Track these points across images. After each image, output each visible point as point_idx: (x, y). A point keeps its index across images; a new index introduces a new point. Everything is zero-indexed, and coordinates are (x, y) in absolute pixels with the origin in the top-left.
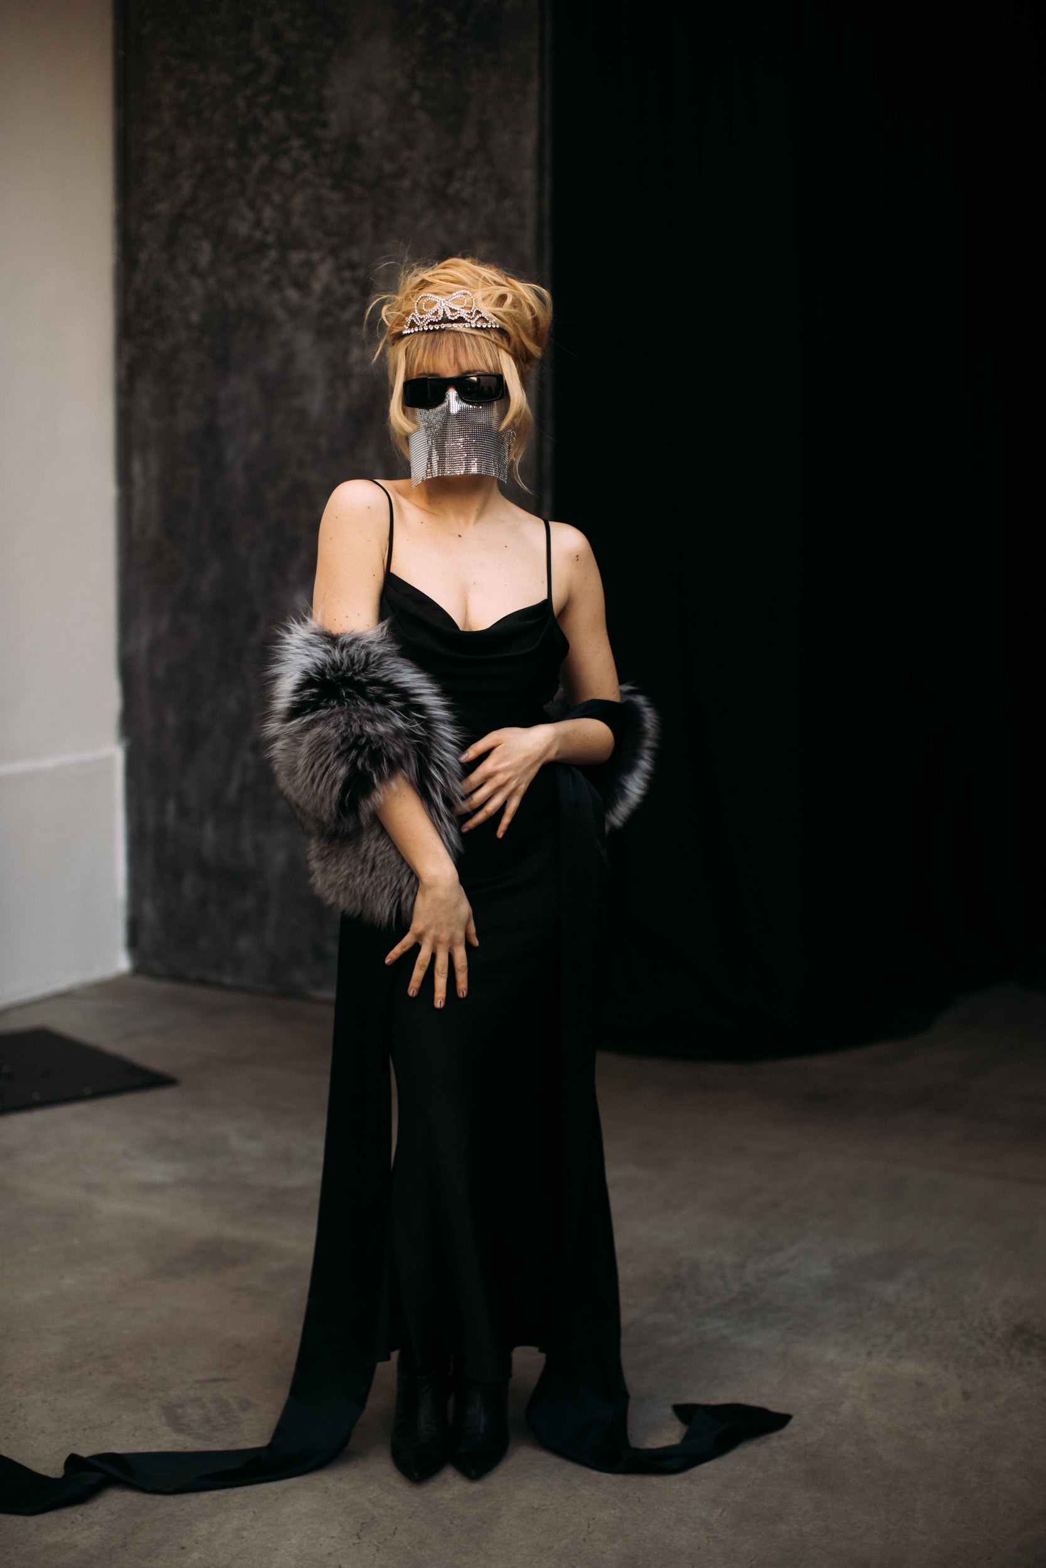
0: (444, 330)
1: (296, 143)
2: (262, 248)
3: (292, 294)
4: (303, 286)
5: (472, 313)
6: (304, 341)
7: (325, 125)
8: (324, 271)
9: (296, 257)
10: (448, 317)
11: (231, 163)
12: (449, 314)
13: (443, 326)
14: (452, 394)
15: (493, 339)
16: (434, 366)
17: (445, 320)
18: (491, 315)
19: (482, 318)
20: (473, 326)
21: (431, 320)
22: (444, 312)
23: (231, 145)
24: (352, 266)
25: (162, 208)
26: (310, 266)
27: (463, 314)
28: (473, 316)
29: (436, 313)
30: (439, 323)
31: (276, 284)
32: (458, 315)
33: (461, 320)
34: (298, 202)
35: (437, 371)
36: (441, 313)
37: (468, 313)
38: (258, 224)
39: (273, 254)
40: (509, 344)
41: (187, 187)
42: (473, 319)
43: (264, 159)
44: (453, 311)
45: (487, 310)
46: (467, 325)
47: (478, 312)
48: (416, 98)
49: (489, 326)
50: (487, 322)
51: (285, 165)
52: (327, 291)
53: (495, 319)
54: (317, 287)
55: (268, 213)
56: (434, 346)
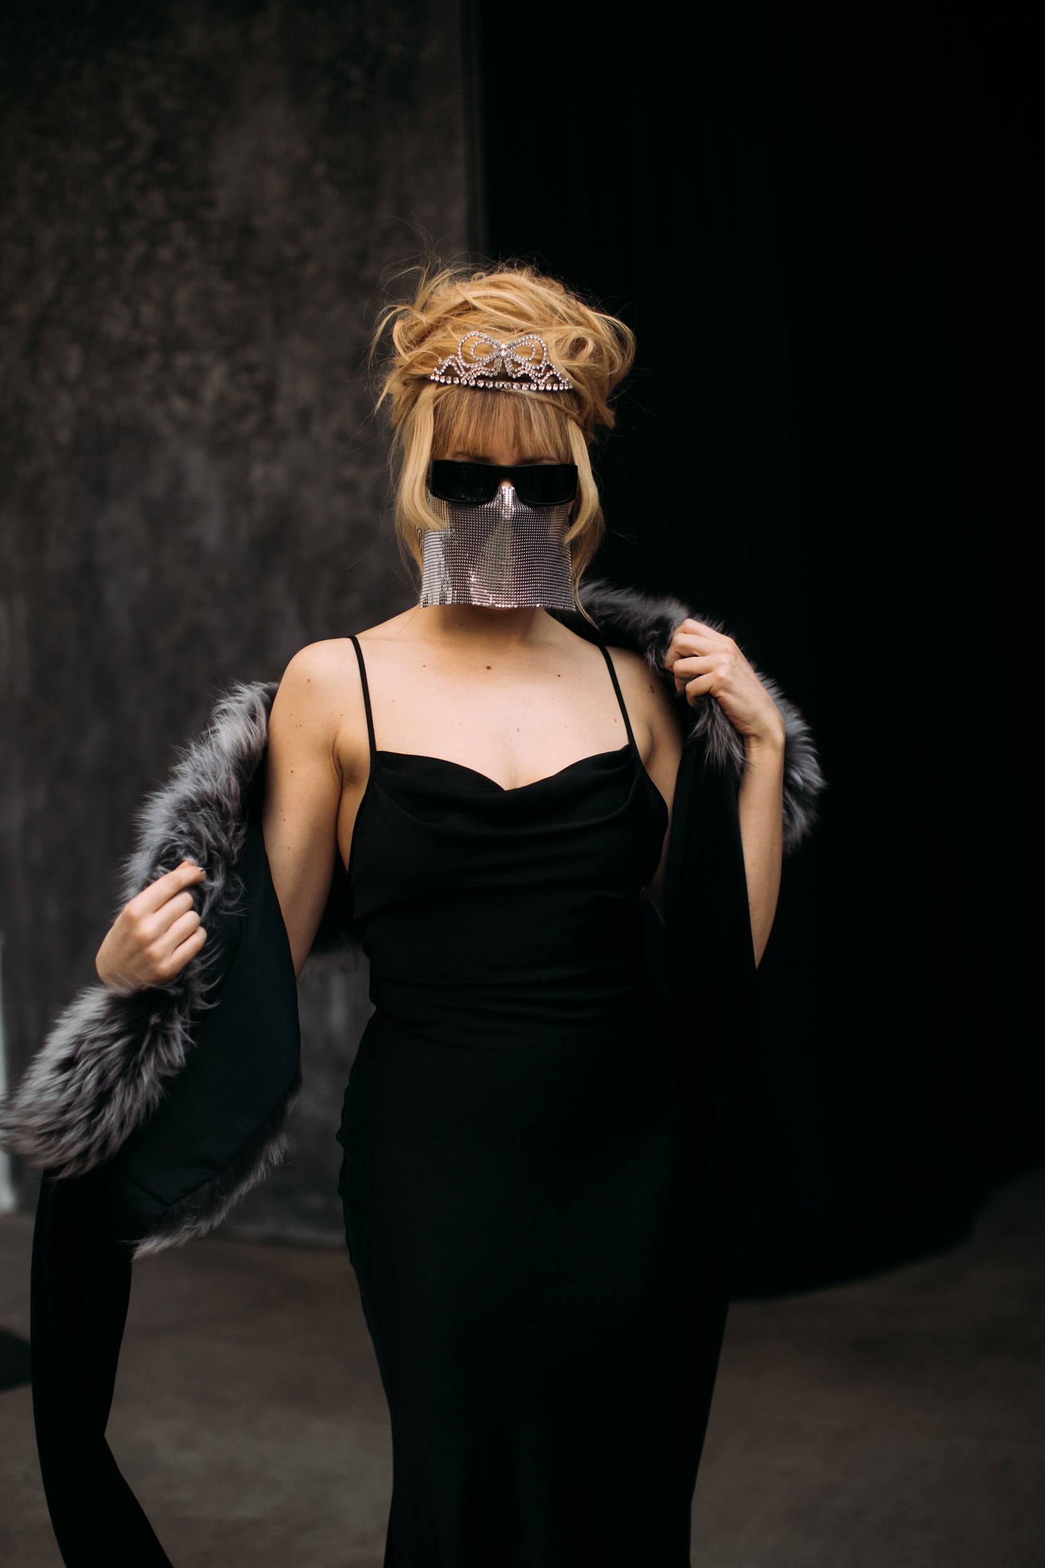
0: (498, 390)
1: (178, 229)
2: (141, 352)
3: (180, 405)
4: (191, 394)
5: (541, 368)
6: (196, 460)
7: (212, 204)
8: (217, 378)
9: (183, 361)
10: (507, 373)
11: (101, 255)
12: (509, 368)
13: (499, 384)
14: (507, 491)
15: (562, 406)
16: (485, 445)
17: (504, 376)
18: (563, 371)
19: (554, 376)
20: (542, 388)
21: (484, 373)
22: (503, 364)
23: (101, 233)
24: (250, 368)
25: (22, 310)
26: (200, 371)
27: (529, 369)
28: (542, 374)
29: (490, 364)
30: (494, 379)
31: (159, 394)
32: (522, 373)
33: (525, 379)
34: (183, 296)
35: (489, 454)
36: (498, 364)
37: (536, 370)
38: (135, 324)
39: (154, 360)
40: (580, 415)
41: (48, 284)
42: (542, 377)
43: (138, 250)
44: (517, 364)
45: (560, 365)
46: (533, 387)
47: (549, 368)
48: (319, 170)
49: (561, 388)
50: (559, 382)
51: (165, 254)
52: (222, 399)
53: (569, 377)
54: (209, 394)
55: (148, 312)
56: (487, 414)
